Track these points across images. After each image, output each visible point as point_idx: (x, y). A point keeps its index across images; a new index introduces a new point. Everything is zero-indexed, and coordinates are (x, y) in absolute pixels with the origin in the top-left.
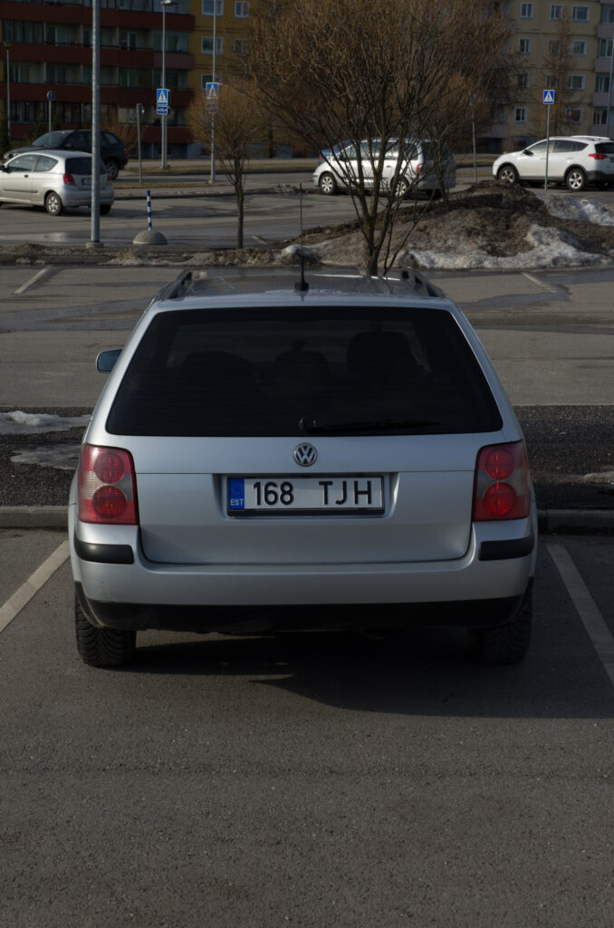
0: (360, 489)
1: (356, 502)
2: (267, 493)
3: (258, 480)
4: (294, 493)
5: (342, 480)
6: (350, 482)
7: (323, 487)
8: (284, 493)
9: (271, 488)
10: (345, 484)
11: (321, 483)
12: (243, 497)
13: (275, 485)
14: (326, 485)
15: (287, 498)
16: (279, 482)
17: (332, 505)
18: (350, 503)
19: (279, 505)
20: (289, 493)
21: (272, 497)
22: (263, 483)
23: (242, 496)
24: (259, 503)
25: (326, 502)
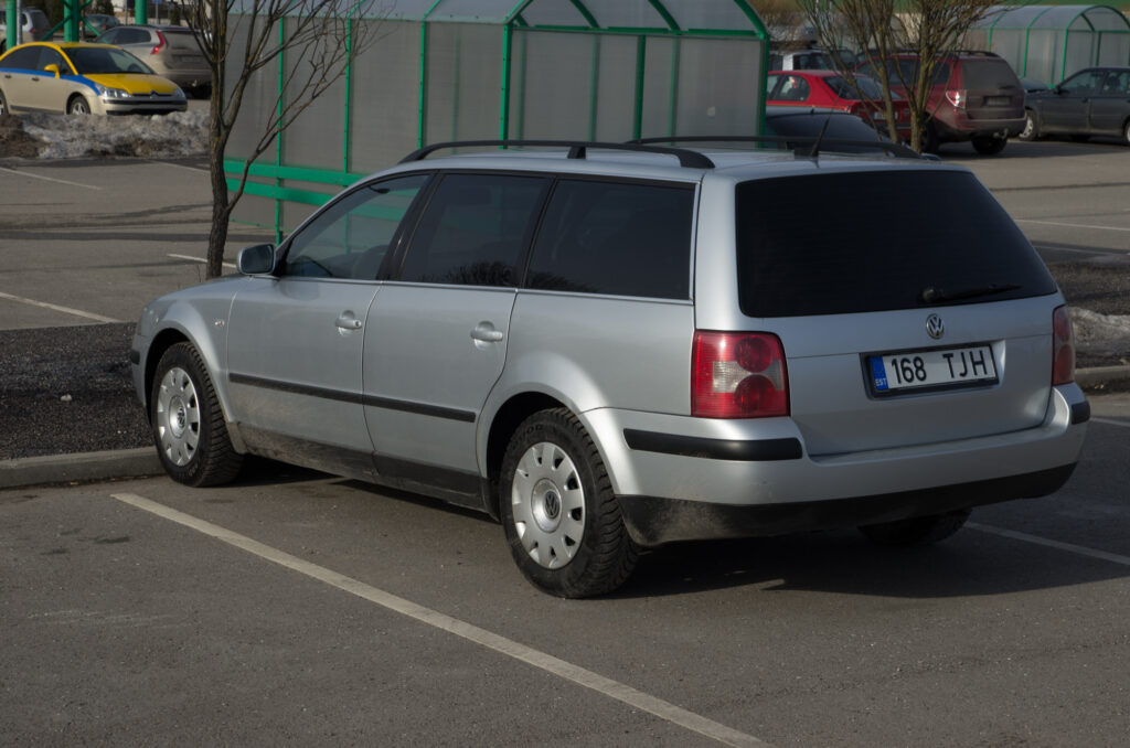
0: (976, 360)
1: (976, 374)
2: (904, 370)
3: (895, 357)
4: (925, 367)
5: (960, 351)
6: (967, 352)
7: (946, 360)
8: (918, 369)
9: (906, 365)
10: (962, 354)
11: (945, 356)
12: (885, 376)
13: (908, 361)
14: (948, 357)
15: (921, 374)
16: (911, 357)
17: (958, 378)
18: (971, 376)
19: (916, 382)
20: (921, 368)
21: (908, 375)
22: (899, 358)
23: (883, 375)
24: (900, 381)
25: (953, 376)
